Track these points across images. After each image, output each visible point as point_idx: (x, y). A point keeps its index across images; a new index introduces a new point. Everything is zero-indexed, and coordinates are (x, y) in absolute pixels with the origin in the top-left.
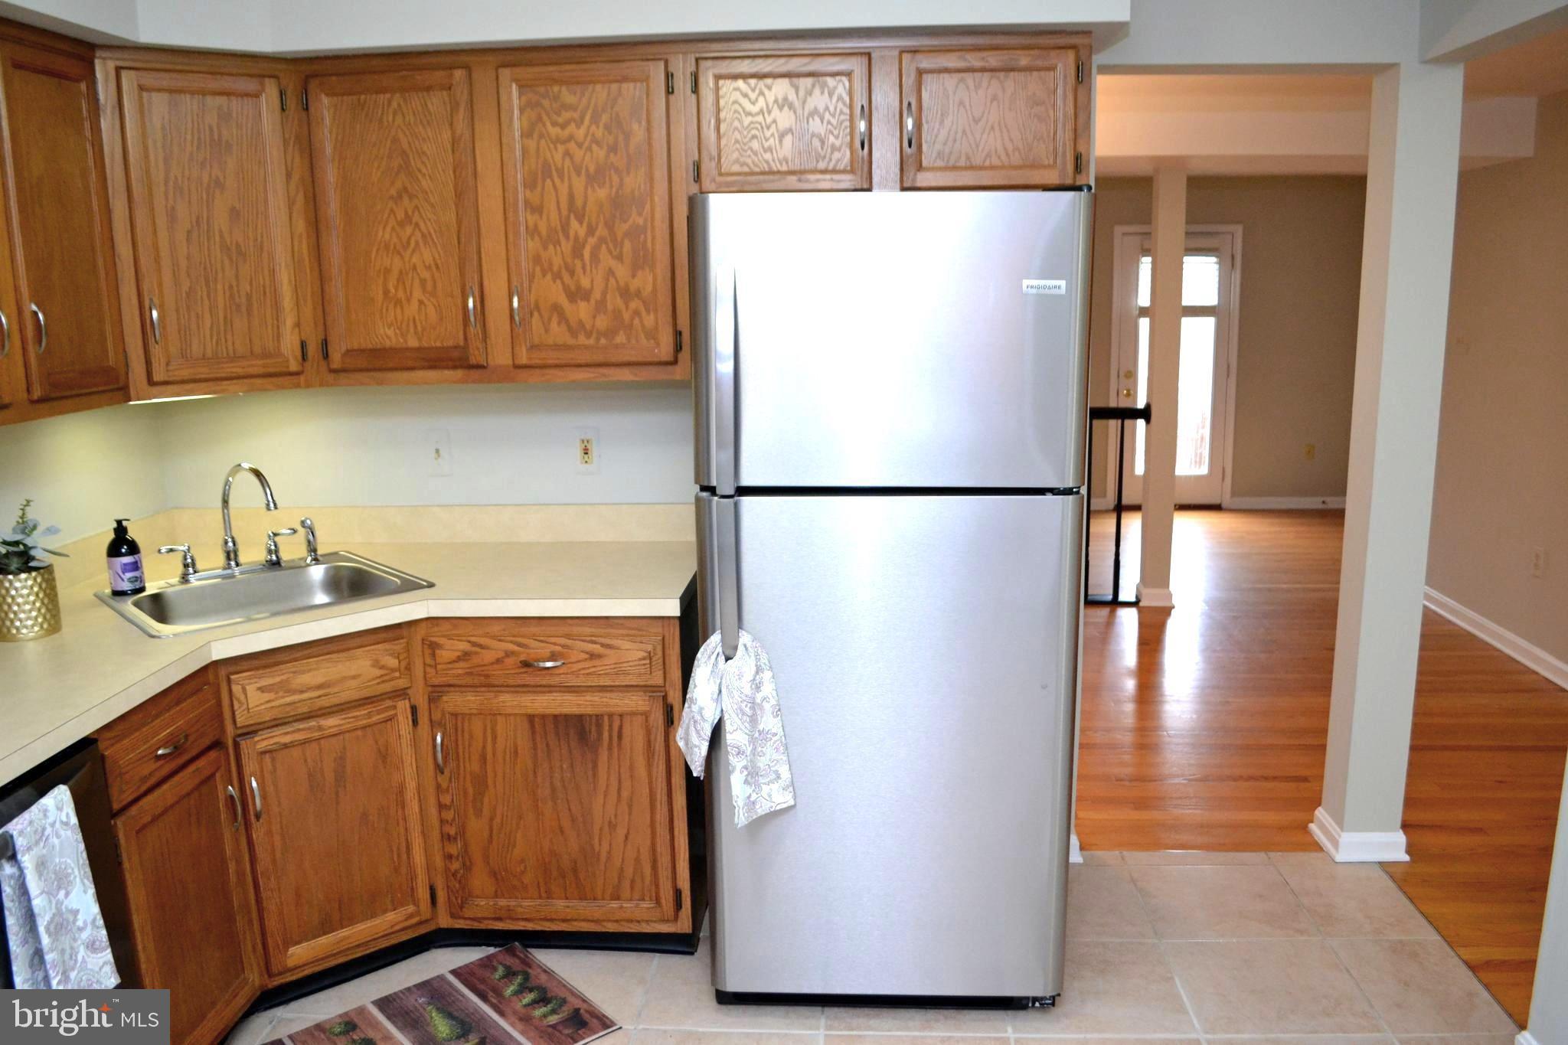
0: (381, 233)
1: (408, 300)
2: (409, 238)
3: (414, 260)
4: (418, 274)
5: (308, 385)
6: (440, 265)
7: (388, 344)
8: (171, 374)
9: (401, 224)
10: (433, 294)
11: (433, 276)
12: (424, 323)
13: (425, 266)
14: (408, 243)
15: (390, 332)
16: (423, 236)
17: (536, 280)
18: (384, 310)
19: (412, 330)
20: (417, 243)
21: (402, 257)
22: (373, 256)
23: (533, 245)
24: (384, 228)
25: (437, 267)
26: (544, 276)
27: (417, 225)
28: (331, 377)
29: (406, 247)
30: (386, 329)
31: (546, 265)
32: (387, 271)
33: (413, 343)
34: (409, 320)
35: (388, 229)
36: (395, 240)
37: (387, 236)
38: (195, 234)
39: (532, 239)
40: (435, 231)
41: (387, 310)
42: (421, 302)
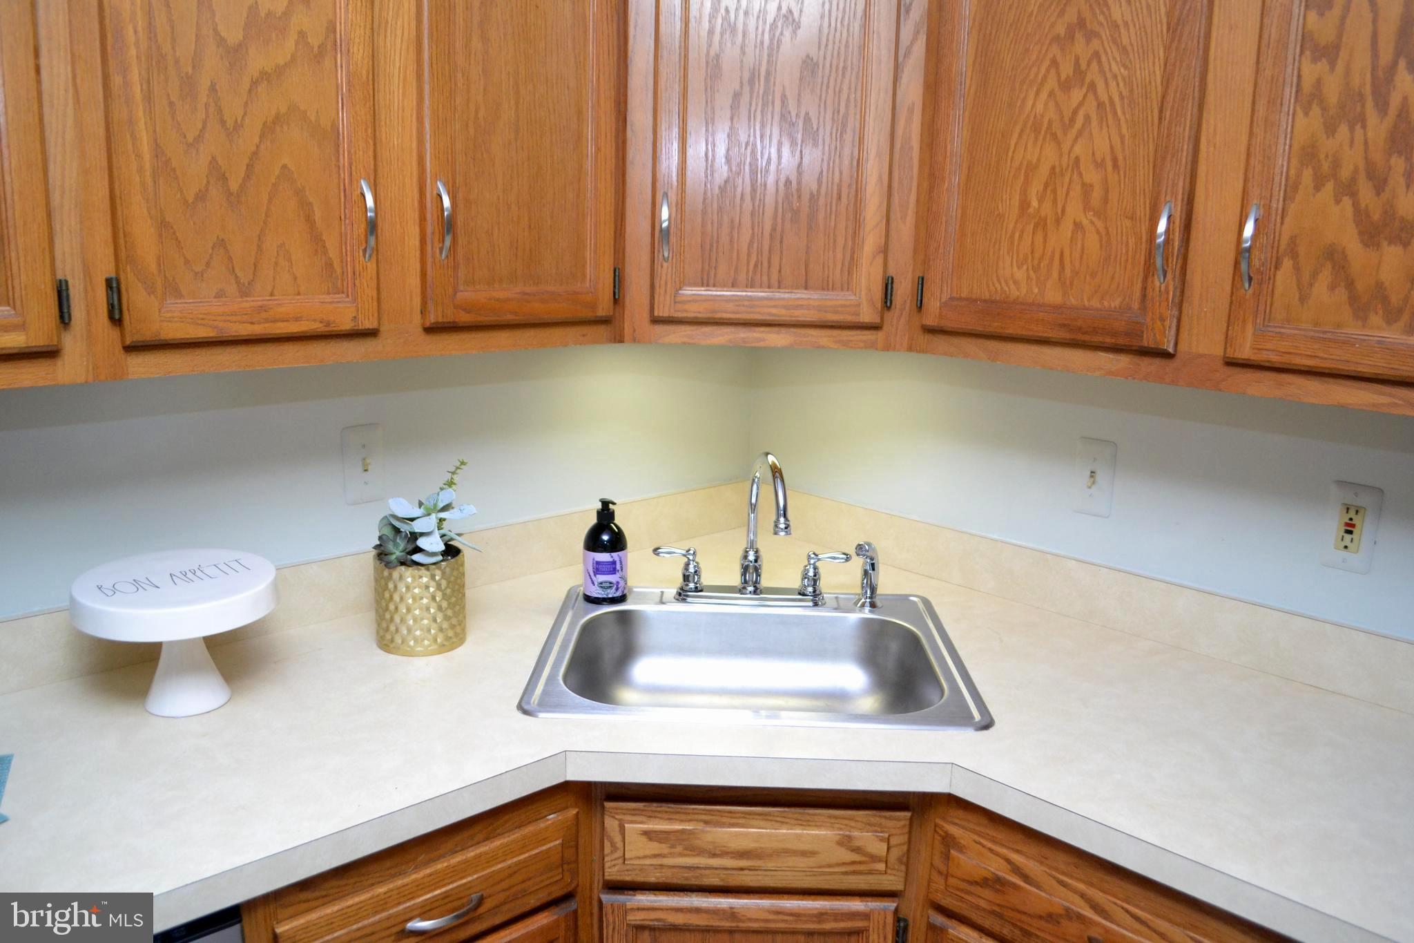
0: (1030, 103)
1: (1058, 221)
2: (1075, 112)
3: (1078, 150)
4: (1080, 175)
5: (887, 347)
6: (1121, 162)
7: (1014, 293)
8: (679, 306)
9: (1066, 86)
10: (1101, 214)
11: (1105, 181)
12: (1077, 265)
13: (1095, 161)
14: (1073, 120)
15: (1020, 275)
16: (1100, 105)
17: (1298, 197)
18: (1017, 235)
19: (1055, 275)
20: (1087, 118)
21: (1059, 143)
22: (1013, 143)
23: (1308, 125)
24: (1037, 94)
25: (1115, 165)
26: (1318, 188)
27: (1092, 87)
28: (923, 339)
29: (1066, 128)
30: (1015, 268)
31: (1326, 167)
32: (1032, 168)
33: (1053, 295)
34: (1053, 252)
35: (1044, 95)
36: (1052, 114)
37: (1040, 107)
38: (745, 98)
39: (1306, 114)
40: (1122, 97)
41: (1021, 237)
42: (1078, 226)
